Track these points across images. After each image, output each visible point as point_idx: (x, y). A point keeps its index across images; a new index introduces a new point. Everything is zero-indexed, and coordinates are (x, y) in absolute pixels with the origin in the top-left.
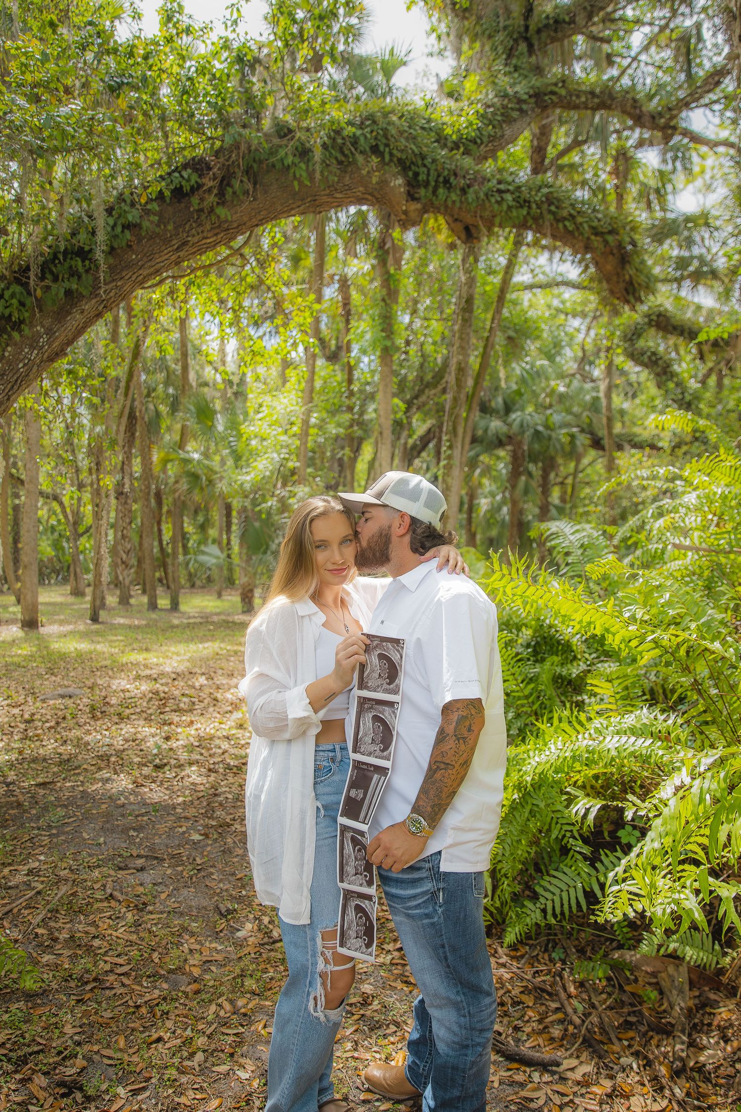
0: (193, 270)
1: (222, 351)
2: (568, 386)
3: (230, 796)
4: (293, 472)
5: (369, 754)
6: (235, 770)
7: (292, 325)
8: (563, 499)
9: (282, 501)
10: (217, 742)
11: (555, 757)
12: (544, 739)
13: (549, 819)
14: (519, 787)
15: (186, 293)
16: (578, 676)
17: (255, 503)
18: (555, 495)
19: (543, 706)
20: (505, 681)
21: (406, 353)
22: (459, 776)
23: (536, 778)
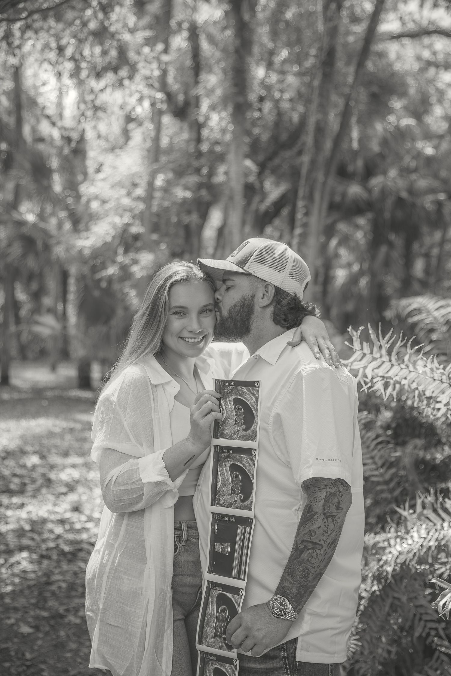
0: (31, 14)
1: (60, 105)
2: (436, 147)
3: (64, 585)
4: (136, 237)
5: (230, 506)
6: (70, 556)
7: (138, 78)
8: (427, 271)
9: (124, 268)
10: (50, 526)
11: (418, 546)
12: (406, 527)
13: (411, 615)
14: (378, 577)
15: (22, 37)
16: (443, 461)
17: (94, 269)
18: (419, 266)
19: (404, 493)
20: (364, 464)
21: (260, 110)
22: (327, 557)
23: (398, 569)
